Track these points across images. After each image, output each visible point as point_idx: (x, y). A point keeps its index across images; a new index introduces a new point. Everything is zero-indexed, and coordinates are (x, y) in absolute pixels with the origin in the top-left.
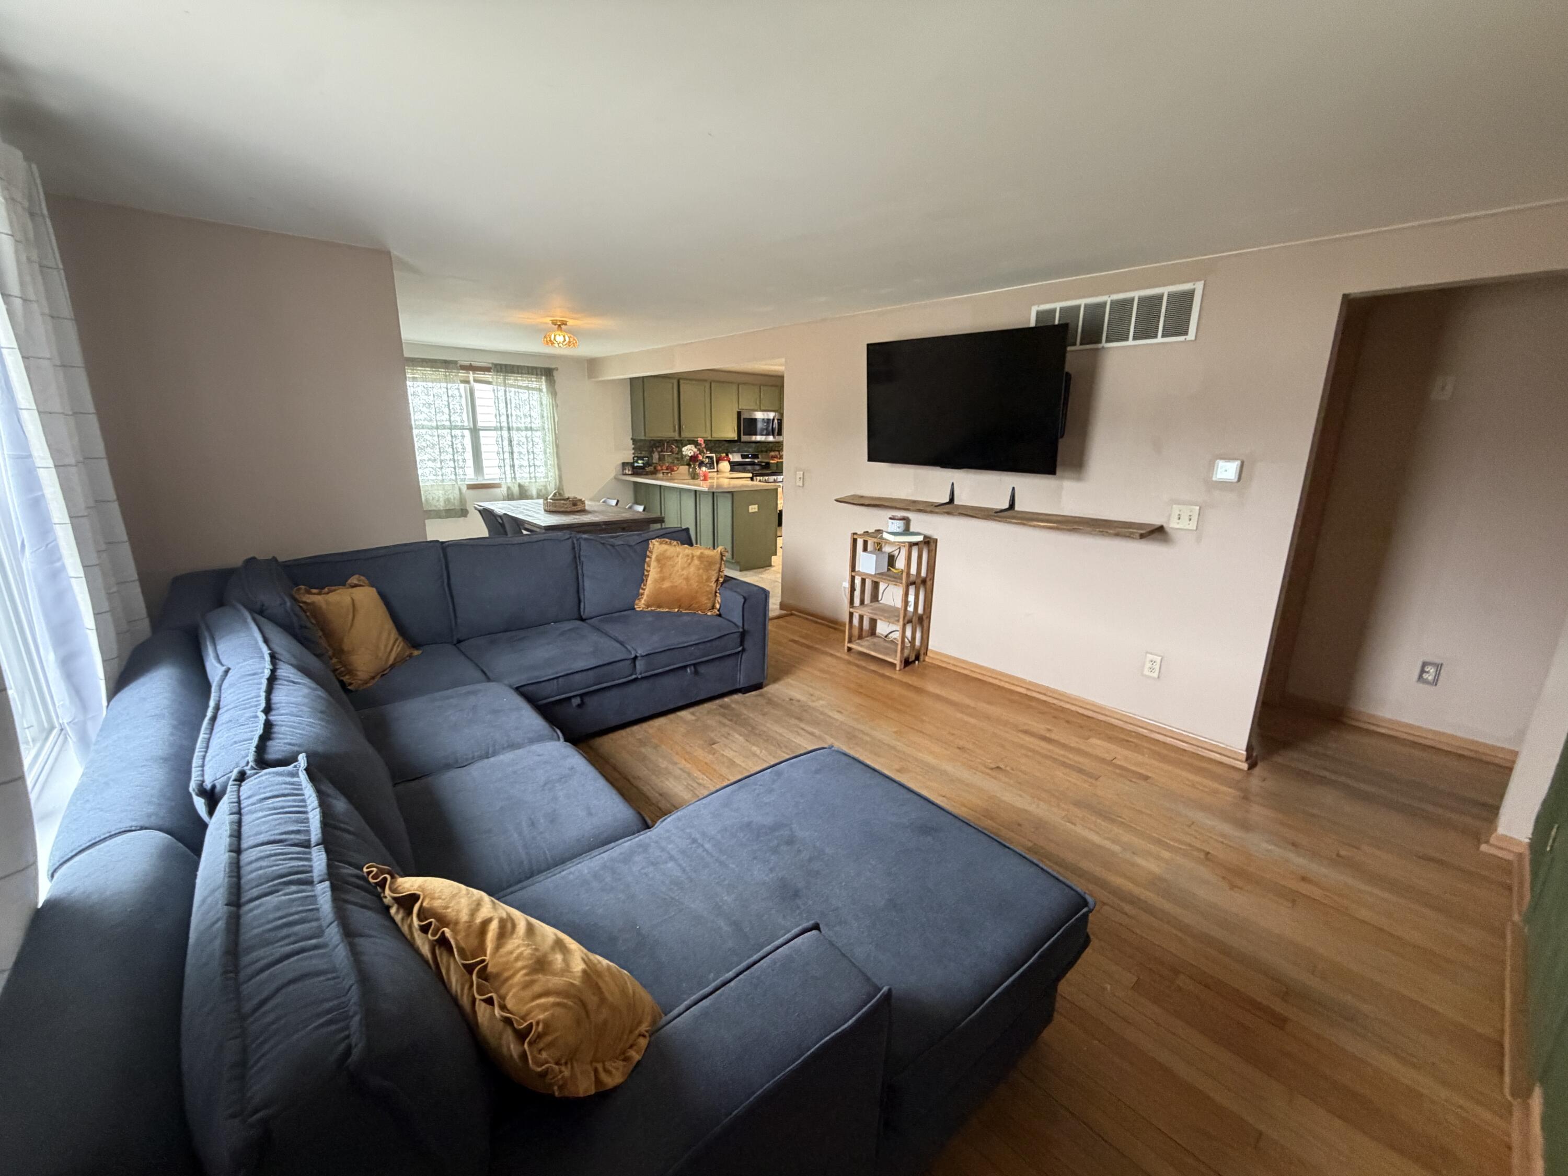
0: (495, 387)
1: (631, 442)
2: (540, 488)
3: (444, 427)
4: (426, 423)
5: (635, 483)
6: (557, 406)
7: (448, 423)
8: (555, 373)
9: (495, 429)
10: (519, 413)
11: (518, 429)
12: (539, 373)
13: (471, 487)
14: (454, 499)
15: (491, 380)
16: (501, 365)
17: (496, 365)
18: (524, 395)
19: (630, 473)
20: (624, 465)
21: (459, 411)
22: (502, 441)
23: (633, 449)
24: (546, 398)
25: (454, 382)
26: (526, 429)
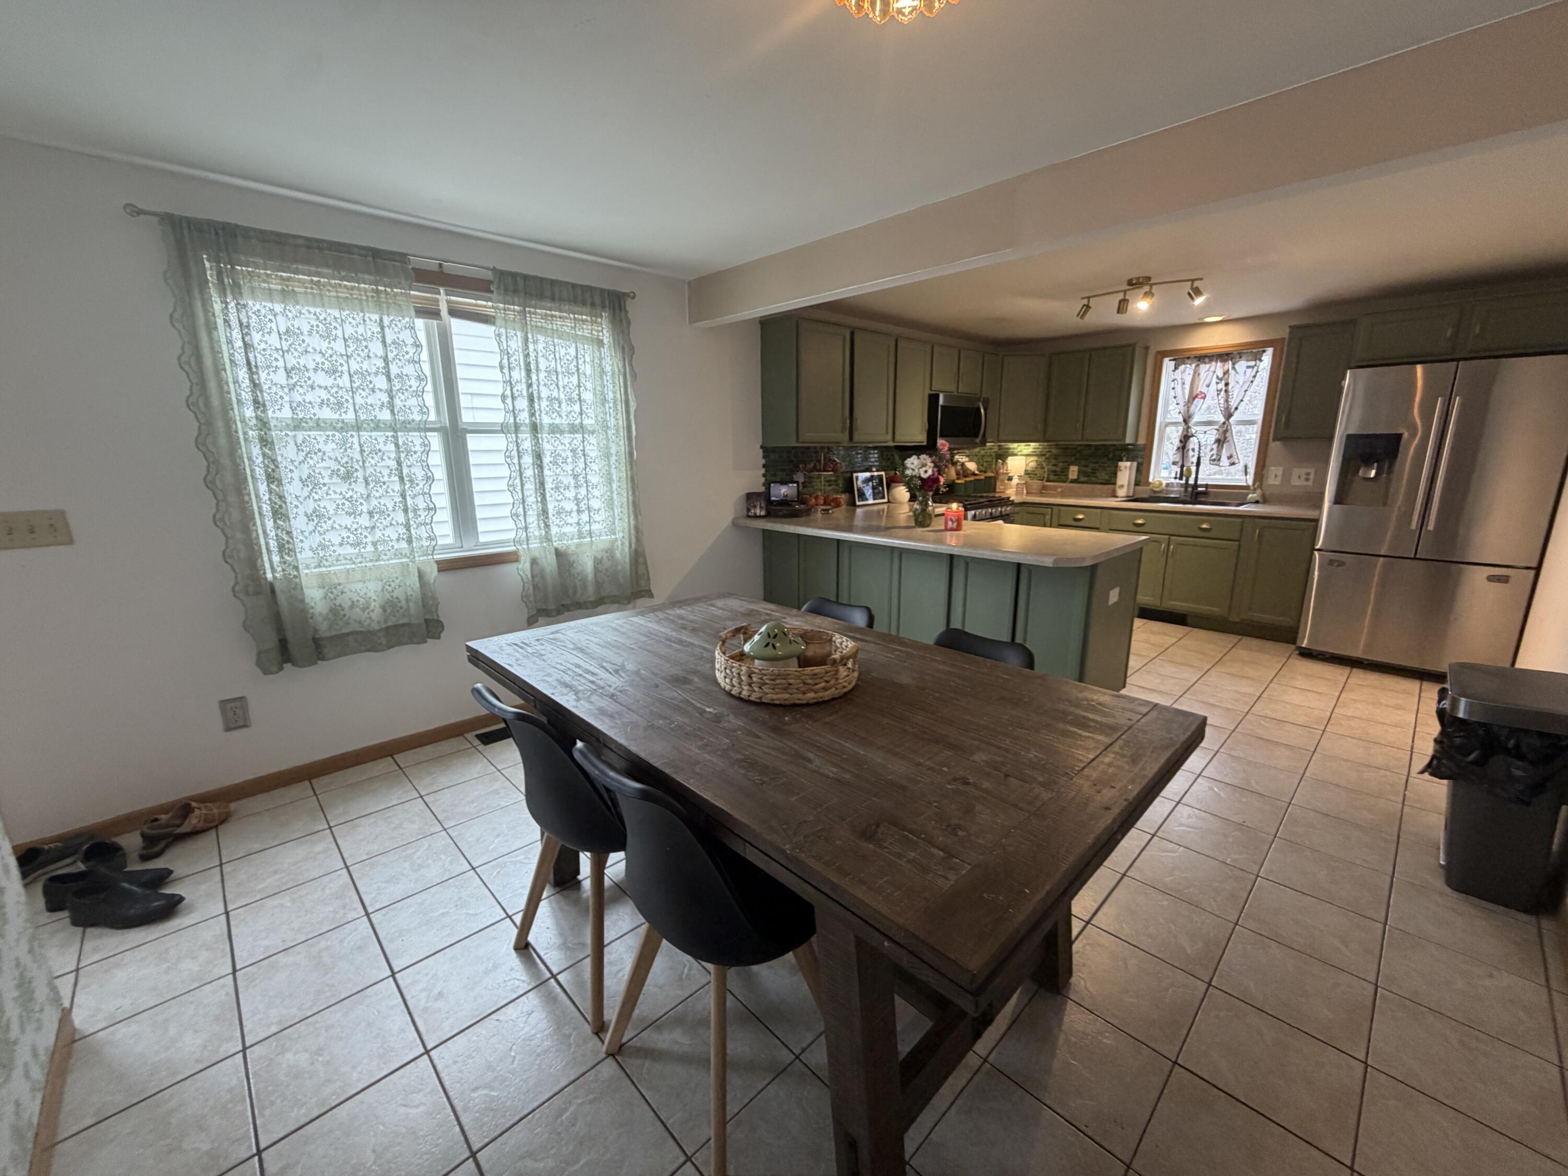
0: (503, 330)
1: (761, 451)
2: (599, 556)
3: (377, 426)
4: (327, 414)
5: (765, 531)
6: (634, 376)
7: (386, 415)
8: (629, 304)
9: (503, 429)
10: (555, 394)
11: (555, 430)
12: (597, 300)
13: (447, 566)
14: (407, 600)
15: (491, 312)
16: (514, 275)
17: (501, 274)
18: (567, 350)
19: (763, 513)
20: (750, 497)
21: (414, 384)
22: (520, 457)
23: (764, 466)
24: (611, 361)
26: (573, 429)
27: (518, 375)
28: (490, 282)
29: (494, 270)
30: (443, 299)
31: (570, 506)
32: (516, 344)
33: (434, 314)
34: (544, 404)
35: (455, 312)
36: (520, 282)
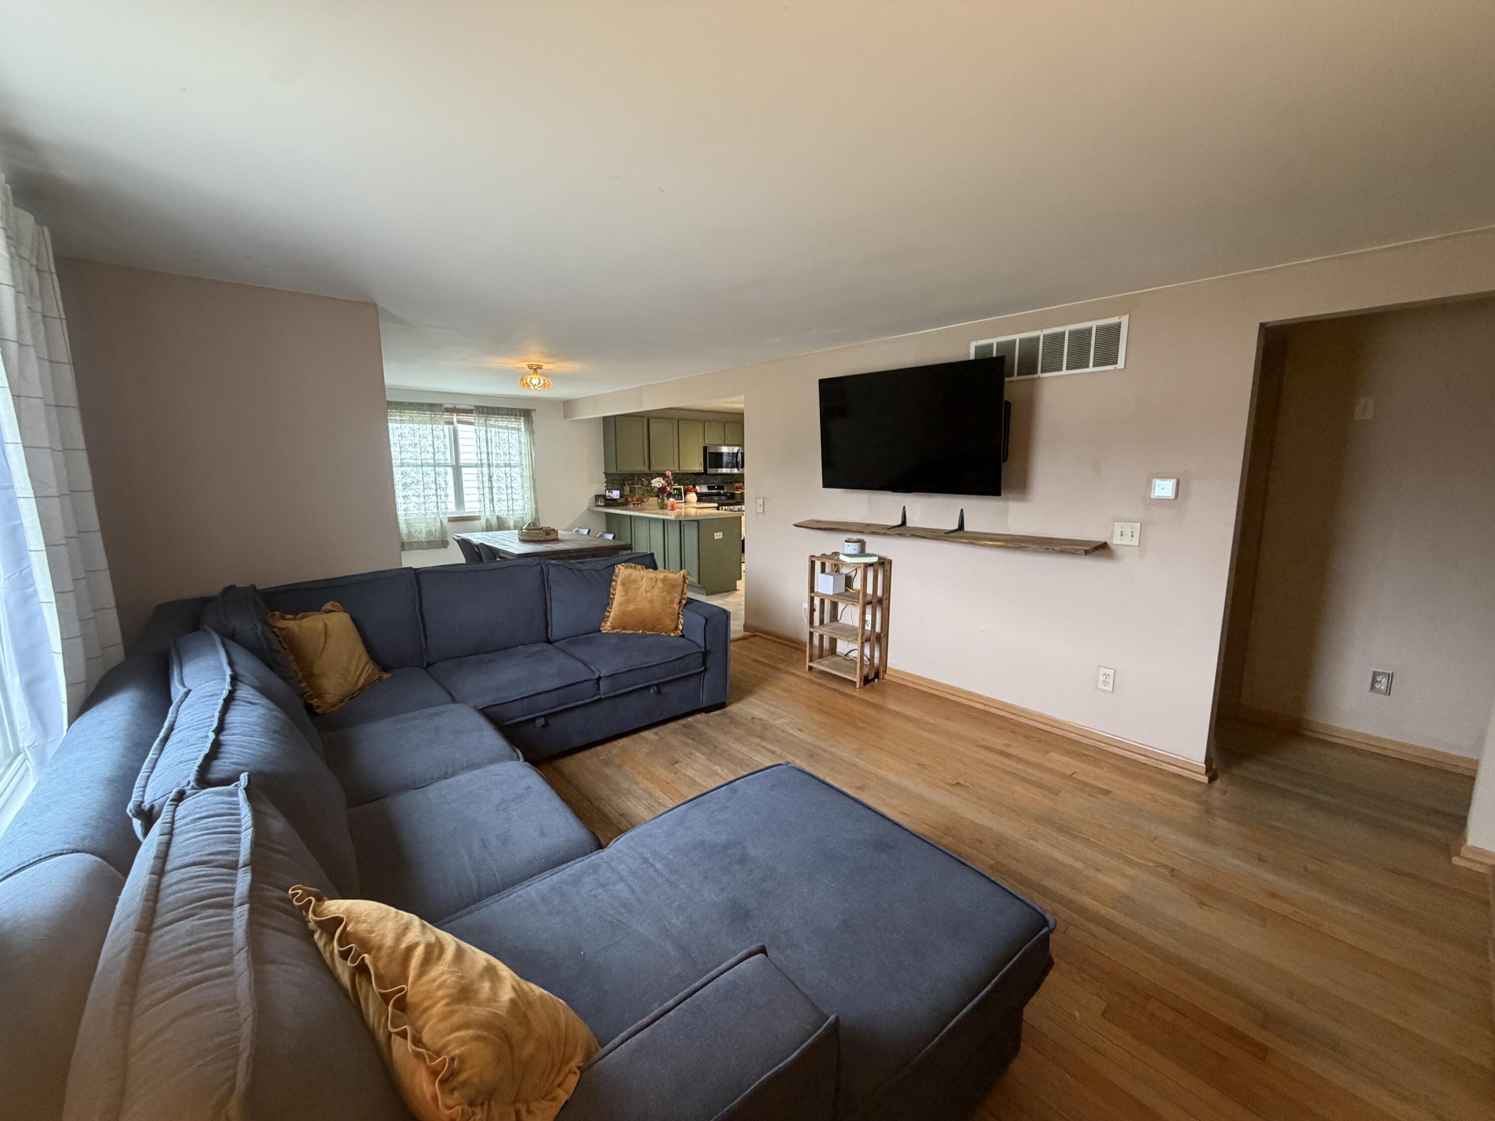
0: (477, 428)
1: (604, 475)
2: (517, 520)
3: (428, 465)
4: (412, 461)
5: (607, 514)
6: (534, 443)
7: (432, 462)
8: (533, 413)
9: (476, 466)
10: (499, 452)
11: (498, 466)
12: (518, 413)
13: (452, 520)
14: (436, 531)
15: (473, 421)
16: (483, 407)
17: (478, 407)
18: (504, 434)
19: (602, 504)
20: (597, 497)
21: (443, 450)
22: (482, 477)
23: (606, 482)
24: (524, 437)
25: (439, 424)
26: (506, 466)
27: (483, 444)
28: (473, 410)
29: (475, 406)
30: (455, 417)
31: (504, 497)
32: (483, 433)
33: (451, 423)
34: (494, 455)
35: (459, 422)
36: (485, 409)
